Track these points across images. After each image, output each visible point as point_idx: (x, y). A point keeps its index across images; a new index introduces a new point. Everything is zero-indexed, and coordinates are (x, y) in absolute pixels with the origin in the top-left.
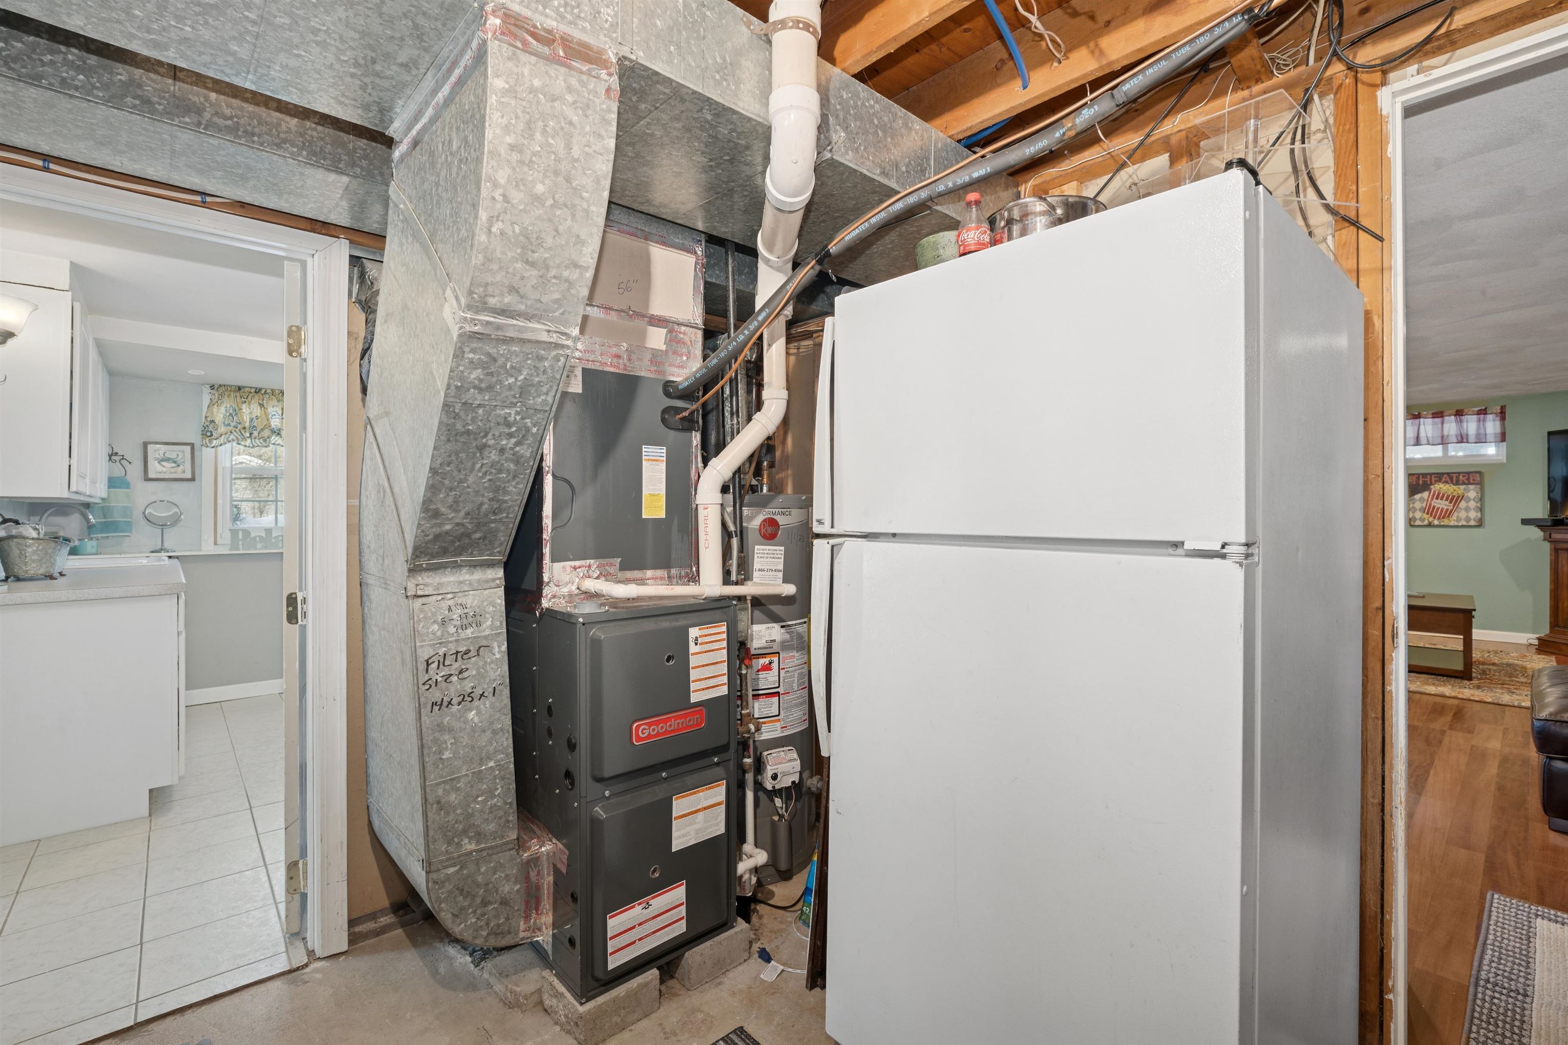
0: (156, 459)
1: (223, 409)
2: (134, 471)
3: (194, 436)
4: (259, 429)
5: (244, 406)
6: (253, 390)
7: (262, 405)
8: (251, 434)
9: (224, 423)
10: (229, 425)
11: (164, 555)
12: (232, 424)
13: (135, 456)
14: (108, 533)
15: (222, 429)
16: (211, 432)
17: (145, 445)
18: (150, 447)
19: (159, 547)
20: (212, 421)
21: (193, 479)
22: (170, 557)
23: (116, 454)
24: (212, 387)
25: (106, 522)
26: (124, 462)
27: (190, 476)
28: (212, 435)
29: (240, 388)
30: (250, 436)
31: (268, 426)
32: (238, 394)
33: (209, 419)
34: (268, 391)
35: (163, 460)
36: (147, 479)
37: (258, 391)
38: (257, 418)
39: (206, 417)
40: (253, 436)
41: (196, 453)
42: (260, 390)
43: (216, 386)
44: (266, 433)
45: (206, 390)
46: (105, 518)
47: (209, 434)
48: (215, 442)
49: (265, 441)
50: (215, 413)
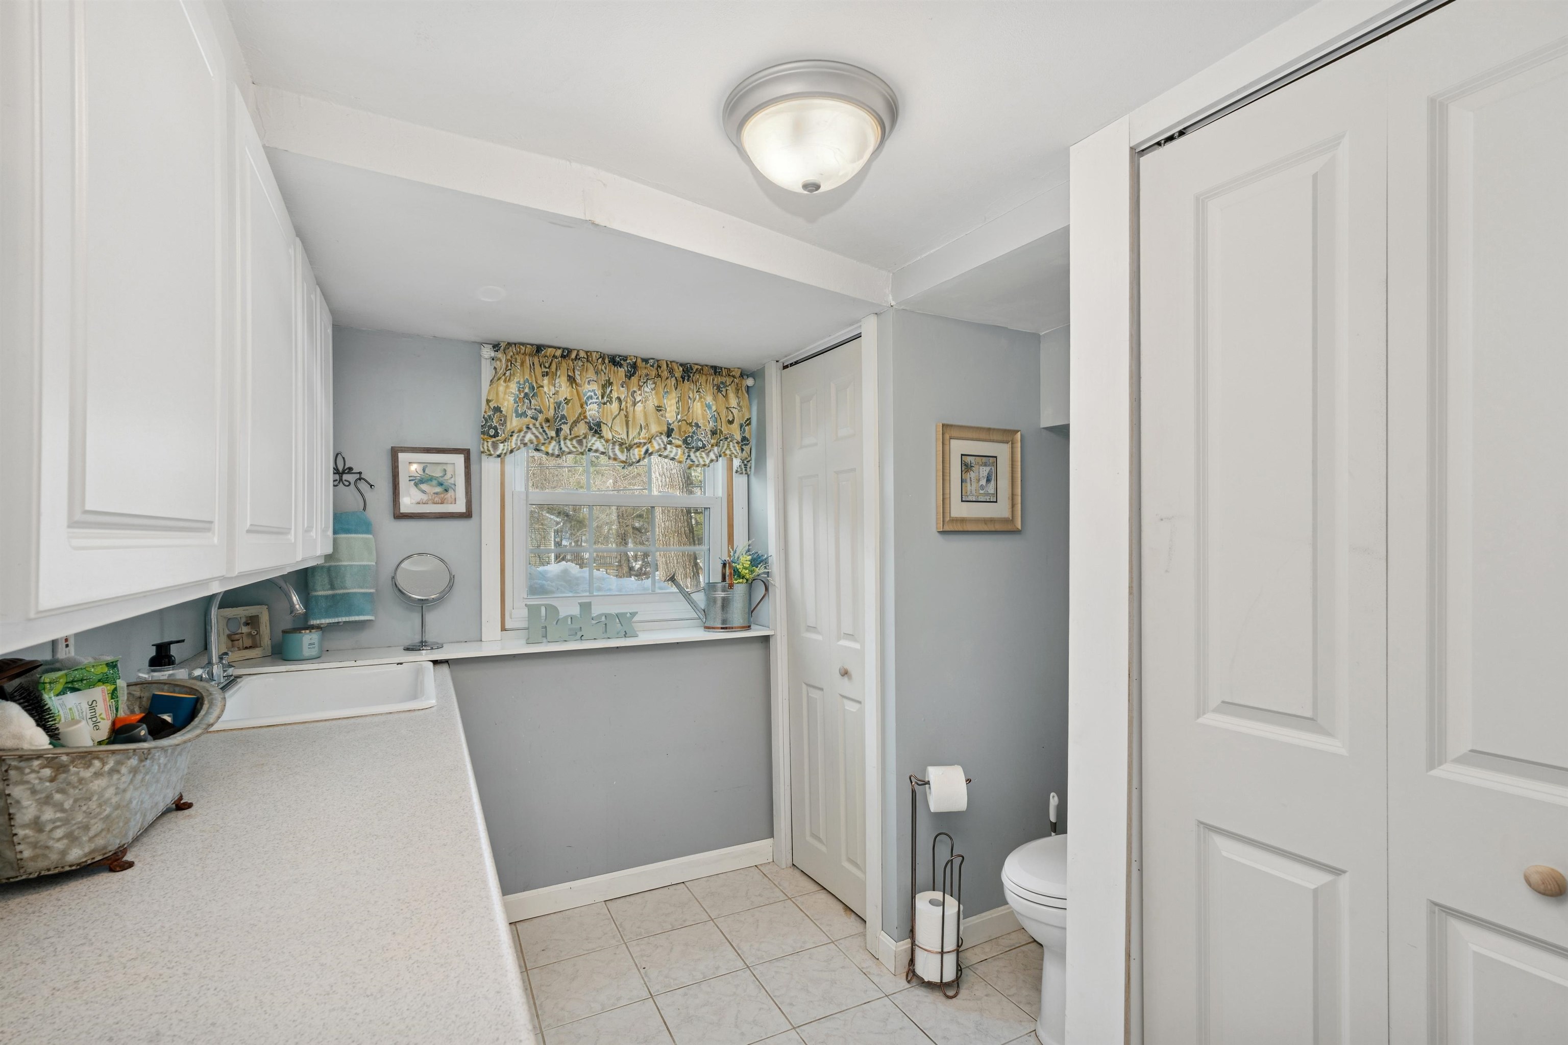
0: (412, 479)
1: (513, 387)
2: (379, 500)
3: (467, 437)
4: (570, 422)
5: (546, 381)
6: (559, 353)
7: (572, 380)
8: (558, 431)
9: (516, 411)
10: (524, 414)
11: (426, 656)
12: (529, 413)
13: (378, 473)
14: (337, 616)
15: (514, 423)
16: (496, 429)
17: (394, 453)
18: (402, 456)
19: (417, 639)
20: (497, 410)
21: (467, 515)
22: (435, 662)
23: (350, 469)
24: (496, 347)
25: (333, 596)
26: (362, 486)
27: (462, 509)
28: (496, 435)
29: (539, 348)
30: (558, 434)
31: (582, 417)
32: (536, 360)
33: (492, 405)
34: (582, 354)
35: (422, 481)
36: (400, 516)
37: (566, 353)
38: (567, 401)
39: (488, 401)
40: (562, 434)
41: (474, 467)
42: (570, 351)
43: (503, 345)
44: (582, 429)
45: (487, 352)
46: (332, 587)
47: (492, 432)
48: (501, 446)
49: (580, 442)
50: (501, 395)
